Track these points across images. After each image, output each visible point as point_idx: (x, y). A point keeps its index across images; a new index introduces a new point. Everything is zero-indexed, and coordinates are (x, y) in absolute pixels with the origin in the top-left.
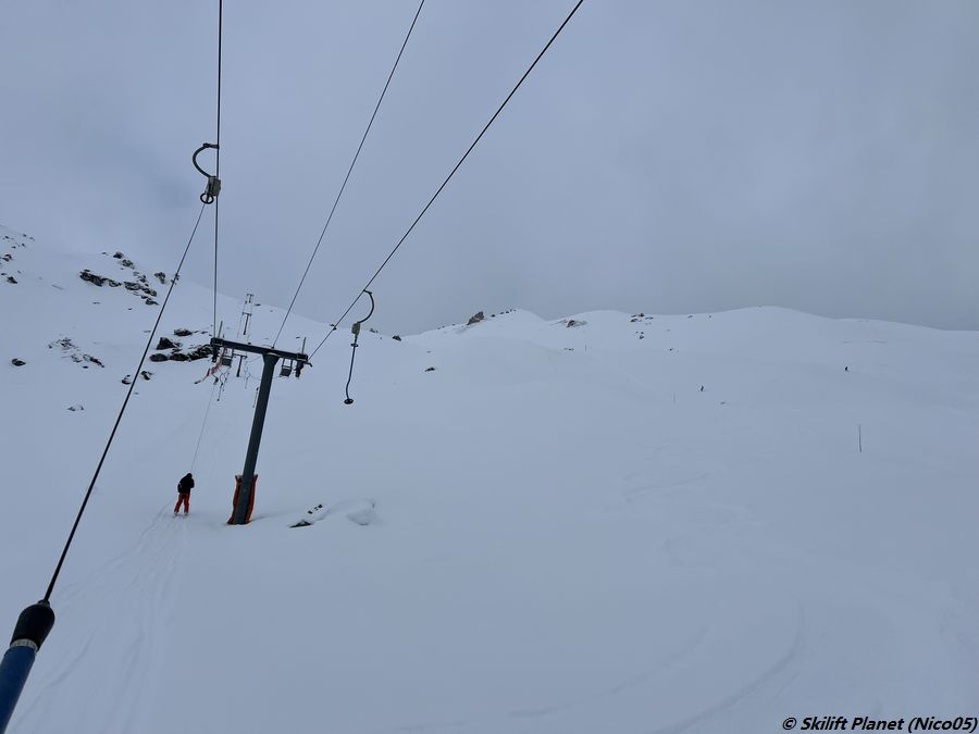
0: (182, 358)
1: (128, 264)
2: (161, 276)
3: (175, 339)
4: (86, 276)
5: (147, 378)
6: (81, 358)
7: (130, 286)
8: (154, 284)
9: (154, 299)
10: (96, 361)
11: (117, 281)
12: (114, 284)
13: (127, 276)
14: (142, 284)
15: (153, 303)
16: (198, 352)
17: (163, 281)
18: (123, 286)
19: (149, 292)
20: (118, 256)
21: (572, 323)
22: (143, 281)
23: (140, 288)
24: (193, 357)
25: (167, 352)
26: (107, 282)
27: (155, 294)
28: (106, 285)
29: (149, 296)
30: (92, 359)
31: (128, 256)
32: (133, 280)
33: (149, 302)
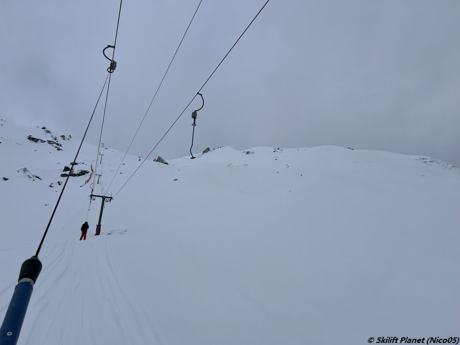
0: (75, 175)
1: (48, 132)
2: (63, 137)
3: (70, 167)
4: (30, 138)
5: (60, 184)
6: (31, 176)
7: (50, 142)
8: (60, 141)
9: (61, 148)
10: (38, 177)
11: (44, 140)
12: (42, 141)
13: (48, 137)
14: (55, 141)
15: (60, 149)
16: (81, 172)
17: (64, 139)
18: (47, 142)
19: (58, 145)
20: (44, 128)
21: (248, 153)
22: (55, 139)
23: (54, 143)
24: (79, 175)
25: (68, 173)
26: (40, 141)
27: (61, 146)
28: (39, 142)
29: (58, 146)
30: (36, 177)
31: (48, 128)
32: (51, 139)
33: (59, 149)
